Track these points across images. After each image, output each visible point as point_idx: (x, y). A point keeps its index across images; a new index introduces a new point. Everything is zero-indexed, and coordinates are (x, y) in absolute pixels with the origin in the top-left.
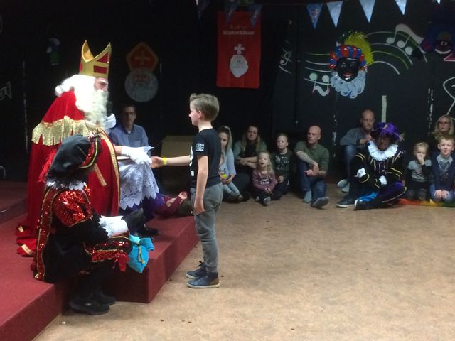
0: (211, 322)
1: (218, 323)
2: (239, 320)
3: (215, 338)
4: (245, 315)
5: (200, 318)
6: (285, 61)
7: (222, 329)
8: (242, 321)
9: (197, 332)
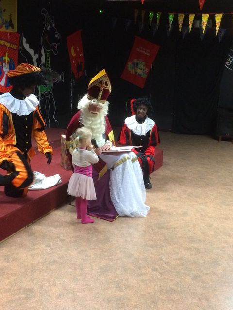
0: (173, 253)
1: (178, 253)
2: (194, 253)
3: (174, 265)
4: (198, 249)
5: (165, 248)
6: (230, 62)
7: (179, 259)
8: (195, 255)
9: (161, 259)
